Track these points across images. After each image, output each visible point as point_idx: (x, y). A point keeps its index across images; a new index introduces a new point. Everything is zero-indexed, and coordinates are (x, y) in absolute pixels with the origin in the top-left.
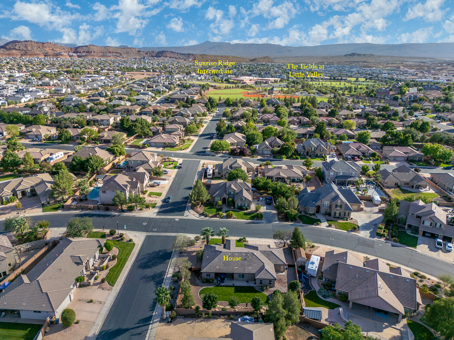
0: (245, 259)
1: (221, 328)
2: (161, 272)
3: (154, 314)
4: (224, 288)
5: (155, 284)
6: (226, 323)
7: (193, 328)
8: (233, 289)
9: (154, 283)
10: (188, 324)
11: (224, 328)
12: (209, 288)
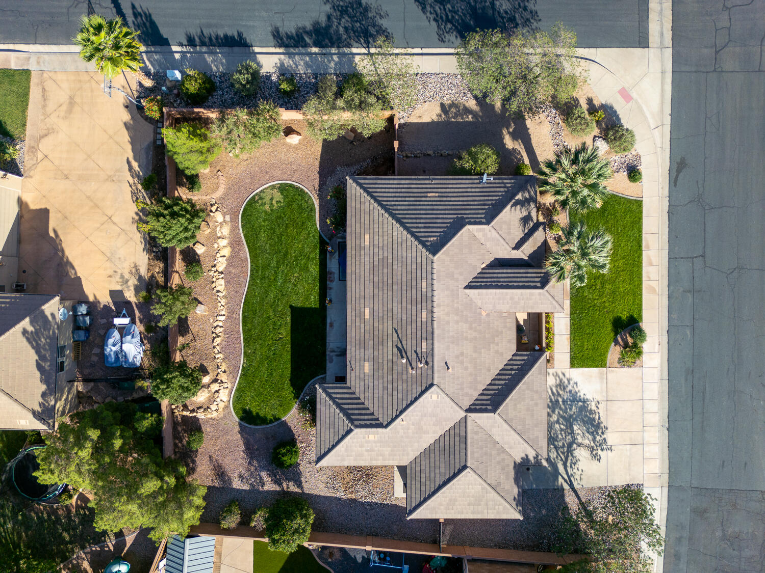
0: (401, 352)
1: (108, 264)
2: (382, 31)
3: (175, 48)
4: (314, 269)
5: (316, 24)
6: (133, 281)
7: (110, 179)
8: (313, 301)
9: (323, 20)
10: (128, 162)
11: (110, 272)
12: (311, 217)
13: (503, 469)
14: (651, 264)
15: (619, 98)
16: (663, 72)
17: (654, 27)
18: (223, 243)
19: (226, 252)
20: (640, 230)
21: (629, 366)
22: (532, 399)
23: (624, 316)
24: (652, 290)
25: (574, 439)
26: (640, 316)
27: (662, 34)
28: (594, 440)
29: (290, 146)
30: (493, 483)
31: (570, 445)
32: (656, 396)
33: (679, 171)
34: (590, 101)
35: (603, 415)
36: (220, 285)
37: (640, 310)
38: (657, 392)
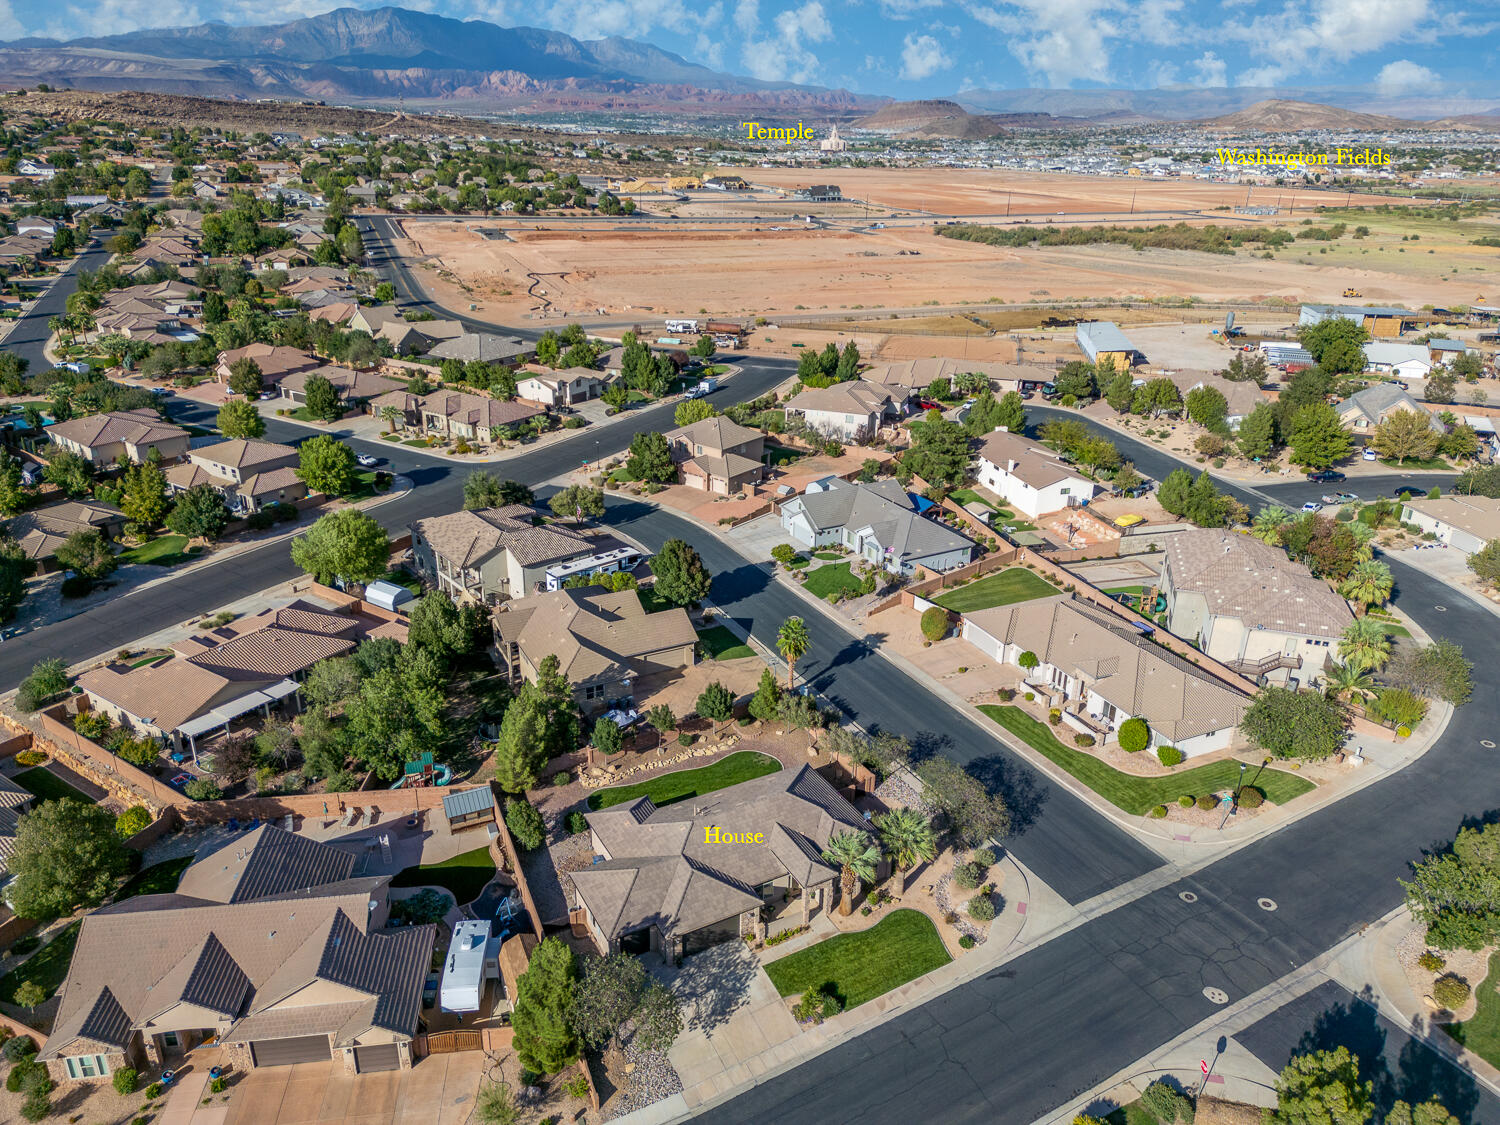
13: (647, 904)
14: (904, 992)
15: (1016, 905)
16: (1065, 924)
17: (1091, 903)
18: (715, 749)
19: (709, 753)
20: (927, 970)
21: (796, 1018)
22: (718, 902)
23: (842, 991)
24: (882, 1006)
25: (701, 996)
26: (853, 1006)
27: (1092, 910)
28: (709, 1016)
29: (806, 753)
30: (631, 899)
31: (693, 994)
32: (783, 1060)
33: (1002, 975)
34: (993, 886)
35: (739, 1014)
36: (684, 757)
37: (859, 1003)
38: (789, 1057)
